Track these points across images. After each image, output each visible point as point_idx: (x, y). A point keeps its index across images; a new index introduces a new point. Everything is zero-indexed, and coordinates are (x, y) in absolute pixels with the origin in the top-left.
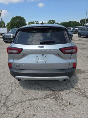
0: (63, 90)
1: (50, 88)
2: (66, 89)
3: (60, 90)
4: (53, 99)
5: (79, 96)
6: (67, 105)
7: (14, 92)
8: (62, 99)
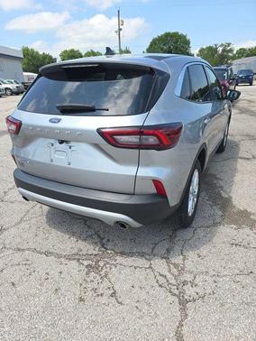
0: (131, 254)
1: (102, 239)
2: (142, 255)
3: (122, 254)
4: (83, 268)
5: (160, 286)
6: (102, 295)
7: (23, 225)
8: (106, 276)
